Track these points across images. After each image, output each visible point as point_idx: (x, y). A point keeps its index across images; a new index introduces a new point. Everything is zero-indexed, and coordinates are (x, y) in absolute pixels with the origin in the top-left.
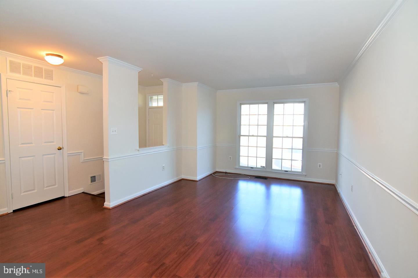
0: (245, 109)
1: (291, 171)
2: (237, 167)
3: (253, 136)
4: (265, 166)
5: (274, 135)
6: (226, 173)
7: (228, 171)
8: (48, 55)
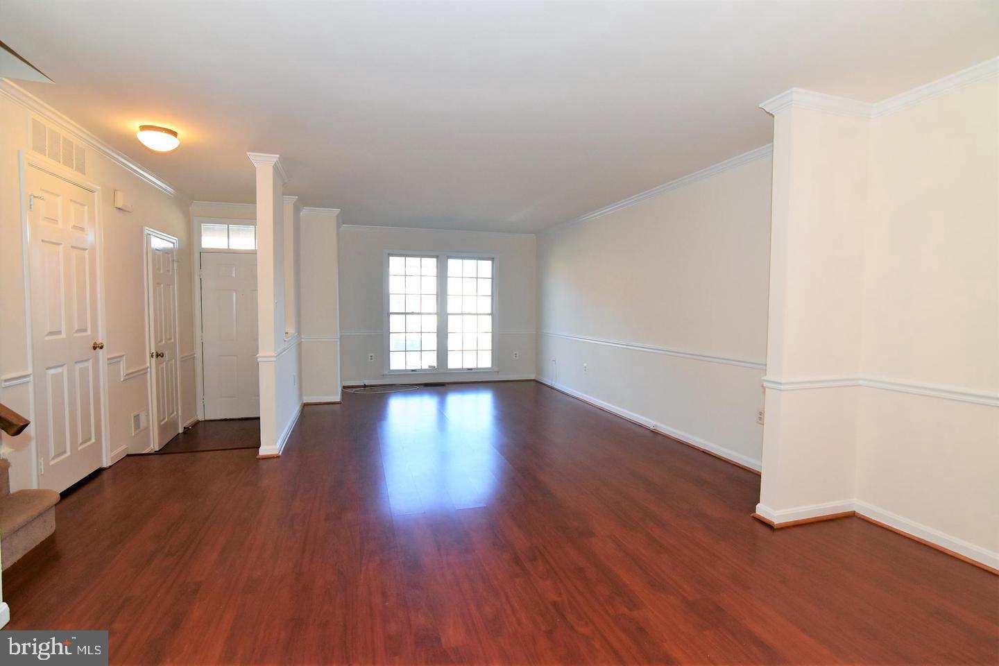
0: (396, 264)
1: (477, 369)
2: (386, 373)
3: (412, 313)
4: (436, 365)
5: (448, 312)
6: (365, 386)
7: (367, 382)
8: (143, 128)
